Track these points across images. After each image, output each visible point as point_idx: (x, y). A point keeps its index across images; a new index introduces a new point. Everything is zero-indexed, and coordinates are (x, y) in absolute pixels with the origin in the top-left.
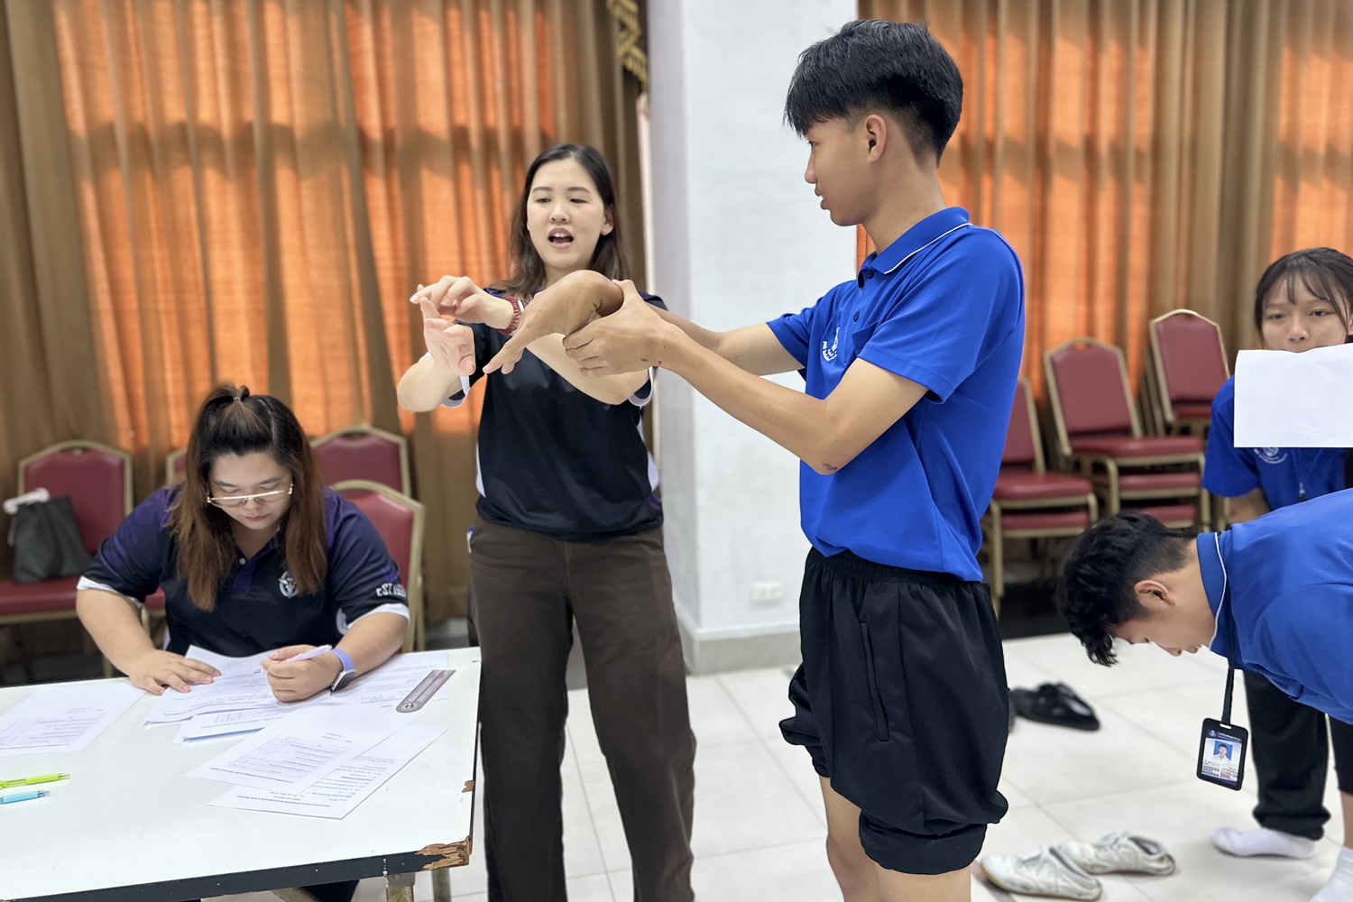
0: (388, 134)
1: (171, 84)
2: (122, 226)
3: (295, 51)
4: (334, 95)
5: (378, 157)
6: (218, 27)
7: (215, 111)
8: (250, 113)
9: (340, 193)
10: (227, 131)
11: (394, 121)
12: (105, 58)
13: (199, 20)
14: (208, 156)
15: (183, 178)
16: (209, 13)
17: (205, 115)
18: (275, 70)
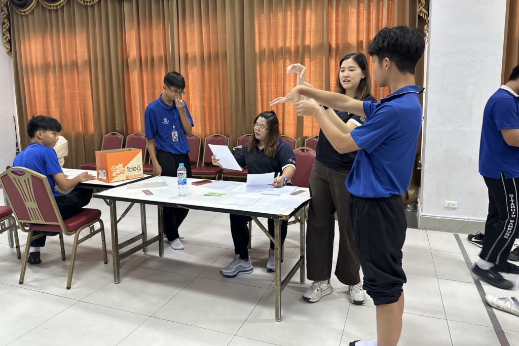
0: (337, 45)
1: (280, 37)
2: (265, 76)
3: (313, 23)
4: (323, 34)
5: (334, 53)
6: (293, 19)
7: (291, 43)
8: (299, 43)
9: (323, 64)
10: (293, 49)
11: (340, 41)
12: (265, 31)
13: (289, 17)
14: (287, 56)
15: (281, 62)
16: (291, 15)
17: (288, 44)
18: (307, 29)
